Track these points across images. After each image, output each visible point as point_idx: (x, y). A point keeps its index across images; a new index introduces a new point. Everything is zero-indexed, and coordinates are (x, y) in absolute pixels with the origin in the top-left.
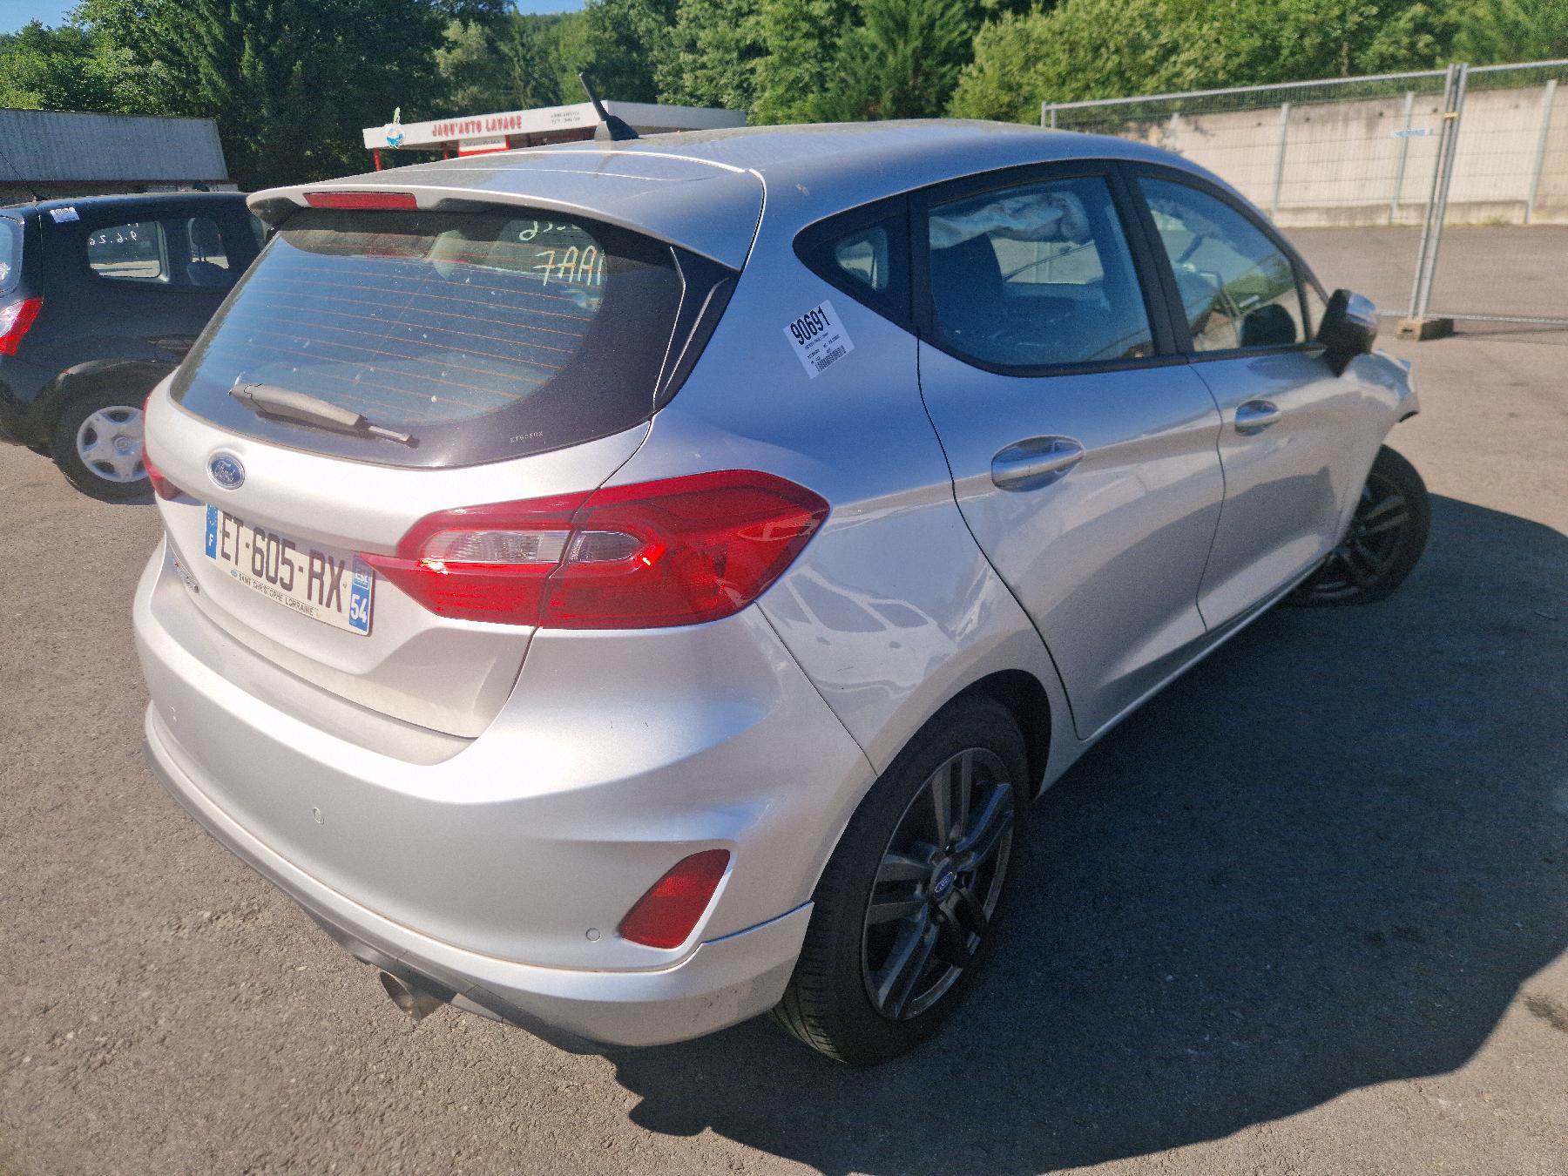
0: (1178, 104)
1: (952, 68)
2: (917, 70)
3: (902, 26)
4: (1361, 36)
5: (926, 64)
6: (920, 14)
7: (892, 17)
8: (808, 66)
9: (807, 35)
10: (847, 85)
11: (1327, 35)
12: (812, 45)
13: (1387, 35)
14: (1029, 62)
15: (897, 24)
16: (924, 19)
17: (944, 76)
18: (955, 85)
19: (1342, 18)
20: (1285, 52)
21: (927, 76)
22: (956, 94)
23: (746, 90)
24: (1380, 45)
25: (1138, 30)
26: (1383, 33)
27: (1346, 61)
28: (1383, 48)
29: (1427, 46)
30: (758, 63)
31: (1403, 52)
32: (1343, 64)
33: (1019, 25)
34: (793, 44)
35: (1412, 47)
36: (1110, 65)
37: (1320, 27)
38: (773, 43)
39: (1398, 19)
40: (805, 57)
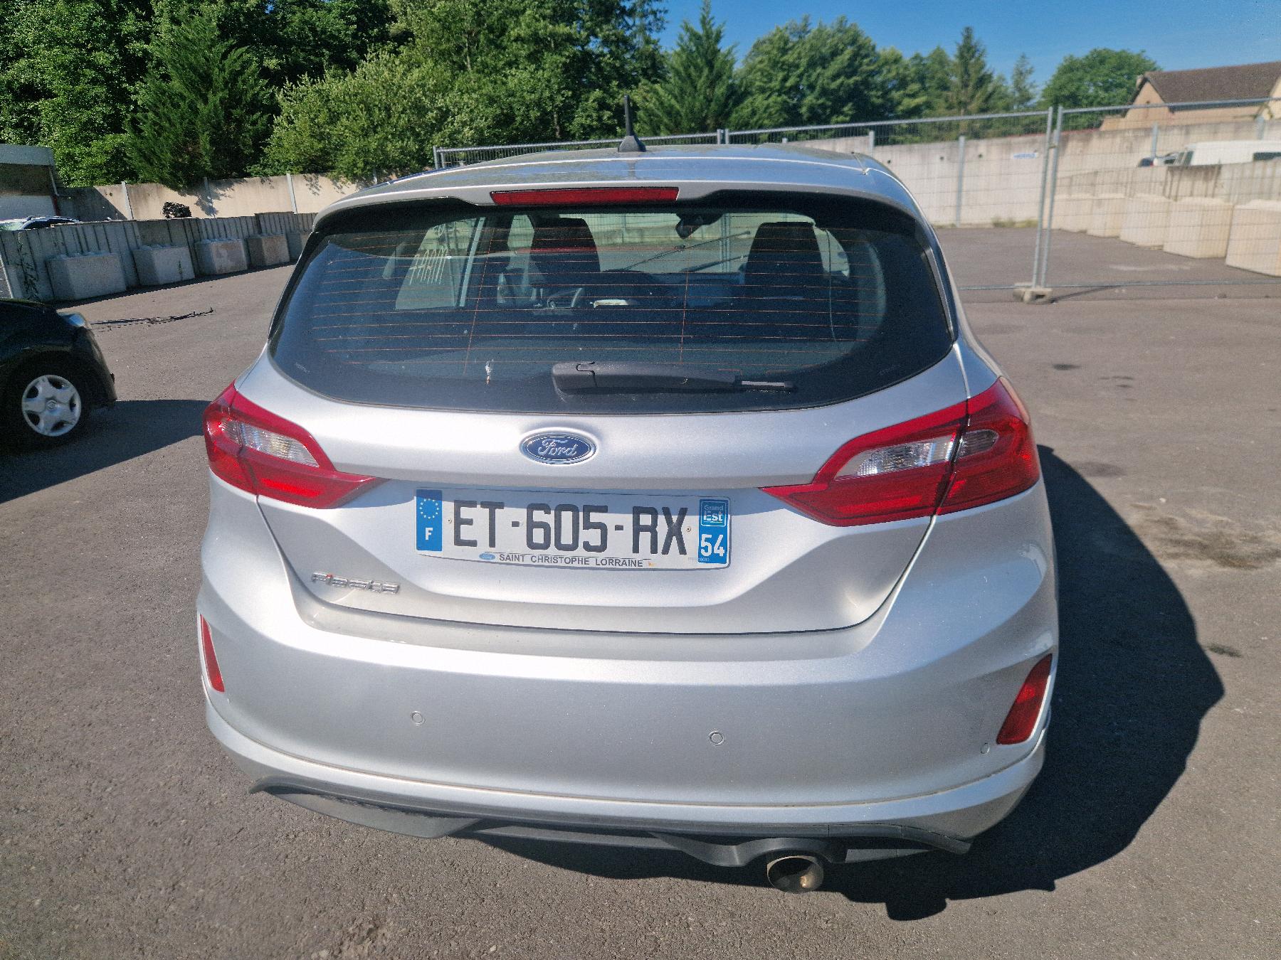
0: (463, 155)
1: (262, 116)
2: (228, 117)
3: (206, 79)
4: (566, 112)
5: (237, 112)
6: (222, 70)
7: (194, 70)
8: (99, 109)
9: (94, 82)
10: (161, 127)
11: (545, 110)
12: (100, 90)
13: (583, 111)
14: (334, 118)
15: (200, 75)
16: (226, 75)
17: (254, 123)
18: (268, 133)
19: (551, 98)
20: (518, 119)
21: (239, 122)
22: (273, 140)
23: (26, 129)
24: (579, 119)
25: (418, 96)
26: (580, 110)
27: (558, 128)
28: (583, 121)
29: (609, 118)
30: (42, 104)
31: (595, 123)
32: (556, 130)
33: (317, 87)
34: (78, 88)
35: (600, 119)
36: (402, 122)
37: (538, 104)
38: (57, 85)
39: (587, 100)
40: (95, 99)
